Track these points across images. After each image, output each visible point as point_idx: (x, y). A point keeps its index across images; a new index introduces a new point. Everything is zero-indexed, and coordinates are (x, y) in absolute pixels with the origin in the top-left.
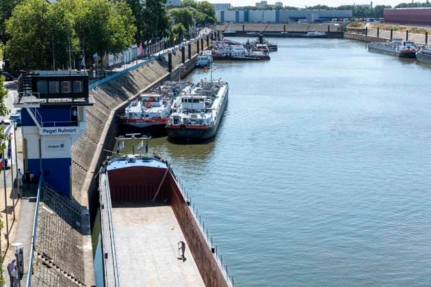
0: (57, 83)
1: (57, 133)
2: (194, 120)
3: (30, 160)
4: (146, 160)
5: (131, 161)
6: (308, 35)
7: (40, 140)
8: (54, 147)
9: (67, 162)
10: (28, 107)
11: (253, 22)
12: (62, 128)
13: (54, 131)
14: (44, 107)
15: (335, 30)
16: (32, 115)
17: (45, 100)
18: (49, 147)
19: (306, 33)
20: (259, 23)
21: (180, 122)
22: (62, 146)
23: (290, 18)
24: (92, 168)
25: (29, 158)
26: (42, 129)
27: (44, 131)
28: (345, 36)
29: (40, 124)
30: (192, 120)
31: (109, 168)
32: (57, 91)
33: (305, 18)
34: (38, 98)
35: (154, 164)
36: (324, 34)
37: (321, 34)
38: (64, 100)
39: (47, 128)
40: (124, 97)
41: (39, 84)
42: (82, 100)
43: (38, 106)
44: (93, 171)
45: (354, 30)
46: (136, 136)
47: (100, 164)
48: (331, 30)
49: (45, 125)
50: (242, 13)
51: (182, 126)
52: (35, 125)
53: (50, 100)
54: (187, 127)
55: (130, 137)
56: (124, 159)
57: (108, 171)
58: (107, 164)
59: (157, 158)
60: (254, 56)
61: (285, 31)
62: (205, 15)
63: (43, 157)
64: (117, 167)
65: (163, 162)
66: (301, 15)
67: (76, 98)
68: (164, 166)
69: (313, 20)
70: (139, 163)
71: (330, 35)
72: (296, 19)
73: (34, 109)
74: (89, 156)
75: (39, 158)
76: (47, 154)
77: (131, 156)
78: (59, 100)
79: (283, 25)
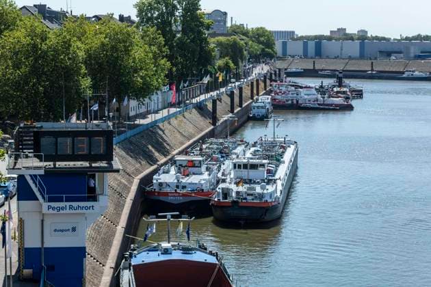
0: (69, 140)
1: (68, 211)
2: (252, 195)
3: (26, 249)
4: (186, 250)
5: (166, 252)
6: (404, 76)
7: (42, 221)
8: (62, 231)
9: (81, 252)
10: (27, 174)
11: (327, 57)
12: (75, 204)
13: (63, 208)
14: (49, 173)
16: (33, 186)
17: (51, 163)
18: (55, 230)
19: (403, 73)
20: (336, 58)
21: (232, 196)
22: (74, 229)
23: (380, 52)
24: (111, 262)
26: (45, 205)
27: (49, 207)
29: (43, 198)
30: (248, 195)
31: (134, 262)
32: (69, 152)
33: (400, 52)
34: (41, 161)
35: (199, 257)
37: (424, 75)
38: (79, 164)
39: (53, 204)
41: (45, 141)
42: (104, 164)
43: (42, 172)
44: (113, 265)
46: (173, 216)
47: (121, 257)
49: (51, 200)
50: (311, 45)
51: (234, 202)
52: (38, 200)
53: (58, 164)
54: (240, 205)
55: (165, 217)
56: (155, 249)
57: (134, 266)
58: (131, 256)
59: (203, 248)
60: (331, 105)
61: (372, 70)
62: (261, 46)
63: (46, 245)
64: (147, 260)
65: (211, 253)
66: (396, 50)
67: (95, 161)
68: (212, 260)
69: (412, 55)
70: (177, 255)
72: (389, 54)
73: (35, 176)
74: (107, 243)
75: (40, 246)
76: (53, 241)
77: (165, 245)
78: (71, 164)
79: (370, 62)
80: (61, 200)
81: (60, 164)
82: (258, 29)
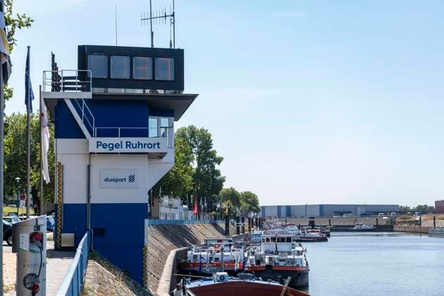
0: (126, 60)
1: (124, 150)
2: (283, 260)
5: (222, 279)
6: (355, 228)
7: (89, 167)
8: (115, 180)
11: (295, 217)
12: (134, 141)
13: (117, 146)
15: (384, 223)
17: (102, 90)
18: (107, 180)
19: (354, 226)
20: (301, 218)
21: (264, 262)
22: (132, 179)
23: (335, 212)
25: (66, 201)
27: (98, 144)
28: (395, 229)
29: (91, 132)
30: (280, 260)
31: (190, 286)
32: (126, 75)
33: (350, 212)
36: (372, 227)
37: (369, 228)
43: (89, 96)
45: (406, 222)
48: (380, 223)
49: (101, 134)
51: (267, 266)
52: (81, 135)
53: (111, 91)
54: (274, 268)
60: (310, 238)
61: (330, 225)
62: (248, 205)
63: (93, 201)
66: (347, 210)
69: (359, 214)
71: (378, 228)
72: (341, 214)
73: (80, 101)
75: (83, 201)
76: (104, 195)
79: (328, 219)
80: (115, 135)
82: (246, 193)
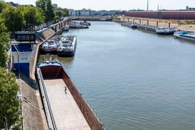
0: (24, 36)
1: (25, 54)
2: (67, 49)
3: (15, 64)
4: (53, 63)
5: (48, 63)
7: (18, 56)
8: (23, 59)
9: (28, 64)
10: (14, 45)
11: (82, 15)
12: (27, 52)
13: (23, 53)
14: (20, 45)
15: (109, 18)
16: (16, 48)
17: (20, 42)
19: (100, 19)
20: (84, 16)
22: (26, 58)
23: (94, 14)
24: (34, 66)
25: (14, 63)
26: (19, 53)
27: (20, 53)
28: (113, 20)
29: (18, 51)
31: (40, 66)
32: (25, 39)
33: (99, 14)
34: (17, 41)
35: (56, 64)
36: (105, 20)
38: (27, 42)
39: (21, 52)
40: (42, 41)
41: (18, 37)
42: (33, 42)
43: (18, 44)
44: (35, 67)
45: (116, 19)
46: (49, 55)
47: (37, 65)
48: (108, 18)
49: (20, 51)
50: (78, 12)
52: (17, 51)
54: (64, 51)
55: (47, 55)
56: (45, 63)
57: (40, 67)
58: (39, 64)
59: (56, 62)
61: (92, 19)
62: (66, 13)
63: (19, 63)
64: (43, 66)
65: (59, 63)
66: (98, 13)
67: (31, 41)
68: (59, 65)
69: (102, 15)
70: (50, 64)
71: (108, 20)
72: (96, 15)
73: (16, 45)
74: (33, 62)
75: (18, 63)
76: (21, 61)
77: (47, 62)
78: (25, 42)
79: (92, 17)
80: (23, 51)
81: (22, 42)
